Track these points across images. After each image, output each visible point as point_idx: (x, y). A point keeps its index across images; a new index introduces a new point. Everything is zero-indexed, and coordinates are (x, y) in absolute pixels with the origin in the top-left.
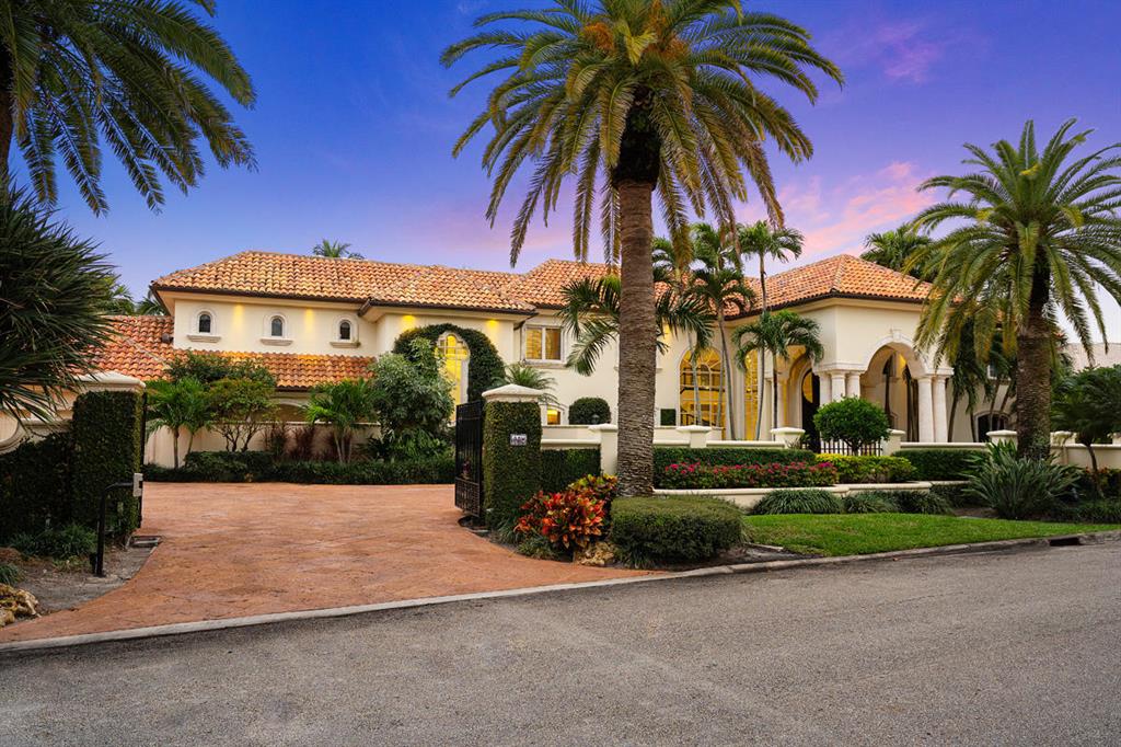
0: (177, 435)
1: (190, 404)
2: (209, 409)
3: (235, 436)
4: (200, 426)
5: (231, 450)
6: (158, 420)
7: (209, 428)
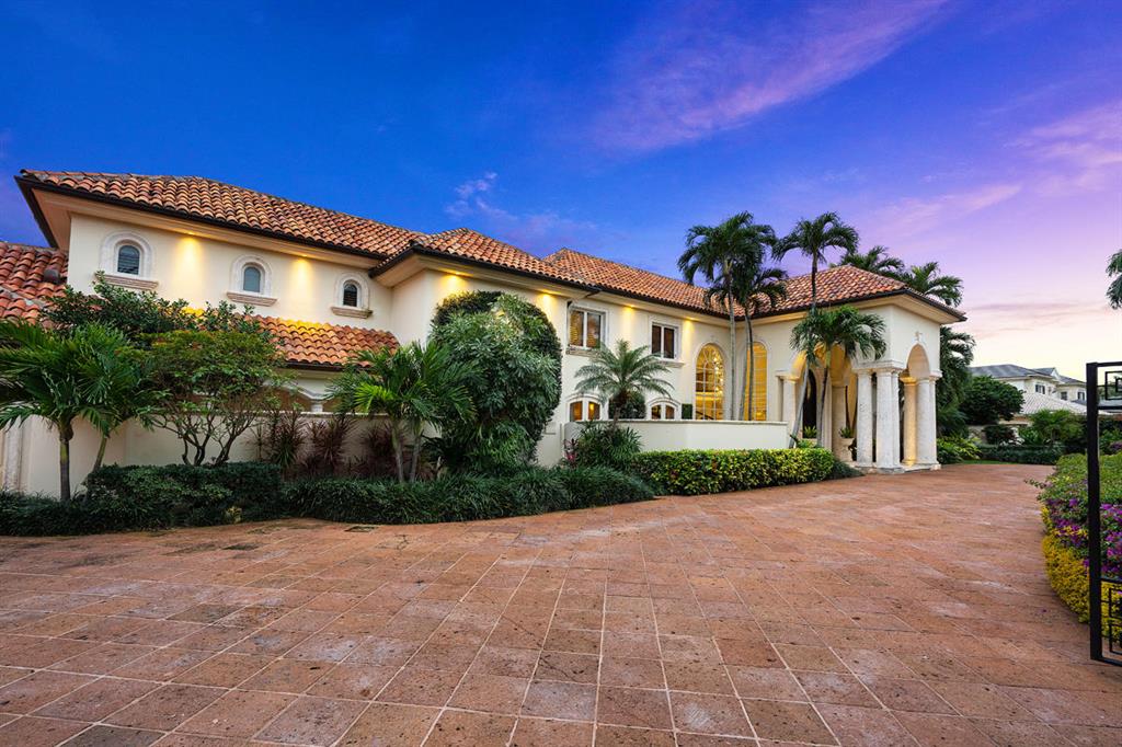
0: (67, 435)
1: (101, 372)
2: (146, 385)
3: (201, 438)
4: (124, 417)
5: (192, 461)
6: (17, 404)
7: (147, 422)
